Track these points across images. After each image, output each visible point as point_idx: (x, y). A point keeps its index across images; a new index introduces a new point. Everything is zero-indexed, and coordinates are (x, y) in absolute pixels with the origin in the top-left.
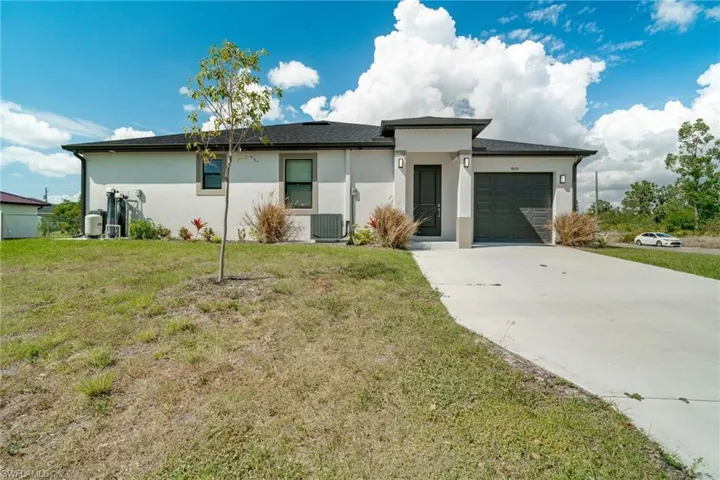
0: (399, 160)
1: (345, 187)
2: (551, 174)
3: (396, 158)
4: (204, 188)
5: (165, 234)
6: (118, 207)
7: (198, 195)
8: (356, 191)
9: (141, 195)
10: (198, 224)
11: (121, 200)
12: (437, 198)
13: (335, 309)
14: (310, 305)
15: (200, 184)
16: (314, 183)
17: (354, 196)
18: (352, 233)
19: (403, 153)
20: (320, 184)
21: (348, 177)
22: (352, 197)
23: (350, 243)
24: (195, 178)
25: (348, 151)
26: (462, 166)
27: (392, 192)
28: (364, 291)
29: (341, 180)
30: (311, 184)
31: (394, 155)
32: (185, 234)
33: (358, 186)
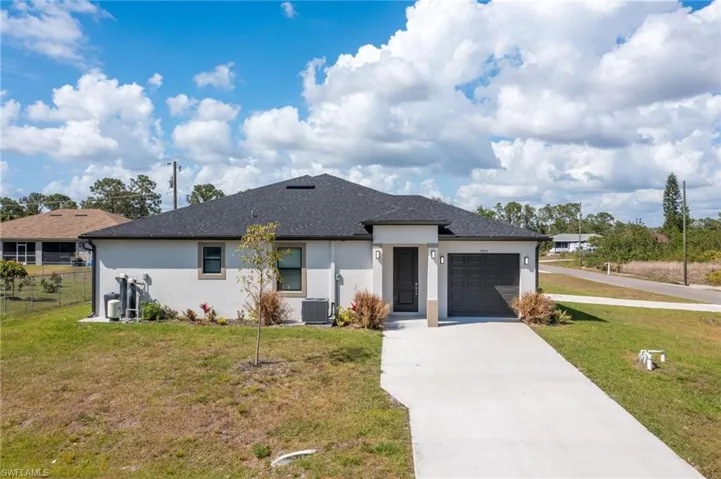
0: (377, 252)
1: (330, 272)
2: (518, 255)
3: (374, 250)
4: (204, 272)
5: (172, 315)
6: (129, 291)
7: (199, 279)
8: (340, 276)
9: (148, 279)
10: (204, 307)
11: (132, 285)
12: (414, 277)
13: (326, 381)
14: (312, 379)
15: (201, 269)
16: (303, 270)
17: (339, 281)
18: (336, 314)
19: (380, 245)
20: (308, 270)
21: (333, 265)
22: (337, 282)
23: (335, 324)
24: (196, 263)
25: (333, 242)
26: (430, 257)
27: (371, 278)
28: (341, 370)
29: (327, 267)
30: (300, 269)
31: (372, 248)
32: (191, 317)
33: (342, 272)
